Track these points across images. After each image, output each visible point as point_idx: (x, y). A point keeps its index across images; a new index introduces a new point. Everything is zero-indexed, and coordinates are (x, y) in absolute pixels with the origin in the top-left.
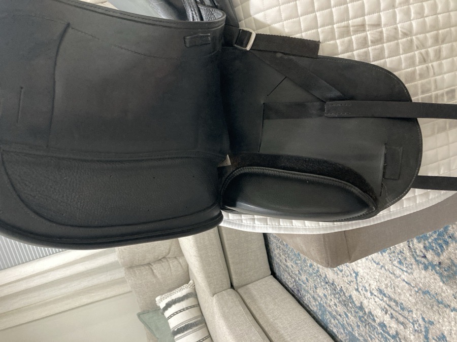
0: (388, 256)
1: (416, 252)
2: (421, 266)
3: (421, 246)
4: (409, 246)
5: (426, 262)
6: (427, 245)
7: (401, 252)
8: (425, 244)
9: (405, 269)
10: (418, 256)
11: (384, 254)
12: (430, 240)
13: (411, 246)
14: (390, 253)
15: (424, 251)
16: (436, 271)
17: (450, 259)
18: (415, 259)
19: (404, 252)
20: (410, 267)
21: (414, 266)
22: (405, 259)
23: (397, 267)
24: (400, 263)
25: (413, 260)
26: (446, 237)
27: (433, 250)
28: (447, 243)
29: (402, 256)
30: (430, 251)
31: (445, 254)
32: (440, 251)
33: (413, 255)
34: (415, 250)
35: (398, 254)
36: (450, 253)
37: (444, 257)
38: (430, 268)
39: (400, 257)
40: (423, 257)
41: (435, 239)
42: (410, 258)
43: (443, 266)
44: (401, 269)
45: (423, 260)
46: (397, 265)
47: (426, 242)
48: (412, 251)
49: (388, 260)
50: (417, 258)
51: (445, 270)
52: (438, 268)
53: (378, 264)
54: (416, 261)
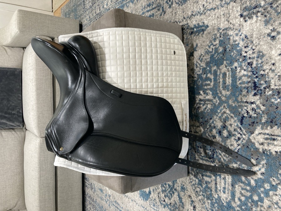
0: (149, 202)
1: (161, 199)
2: (163, 206)
3: (163, 195)
4: (158, 196)
5: (165, 204)
6: (166, 194)
7: (155, 199)
8: (165, 194)
9: (156, 209)
10: (162, 201)
11: (147, 201)
12: (167, 192)
13: (159, 196)
14: (150, 201)
15: (164, 198)
16: (168, 208)
17: (175, 201)
18: (160, 202)
19: (156, 199)
20: (158, 207)
21: (160, 207)
22: (156, 203)
23: (152, 208)
24: (154, 205)
25: (160, 203)
26: (174, 190)
27: (168, 197)
28: (174, 193)
29: (155, 202)
30: (167, 197)
31: (172, 198)
32: (171, 197)
33: (160, 200)
34: (161, 198)
35: (153, 201)
36: (174, 198)
37: (172, 200)
38: (166, 206)
39: (154, 202)
40: (164, 201)
41: (169, 191)
42: (158, 202)
43: (172, 205)
44: (154, 209)
45: (164, 203)
46: (152, 207)
47: (166, 193)
48: (159, 199)
49: (149, 204)
50: (161, 202)
51: (172, 207)
52: (169, 206)
53: (144, 207)
54: (161, 203)
